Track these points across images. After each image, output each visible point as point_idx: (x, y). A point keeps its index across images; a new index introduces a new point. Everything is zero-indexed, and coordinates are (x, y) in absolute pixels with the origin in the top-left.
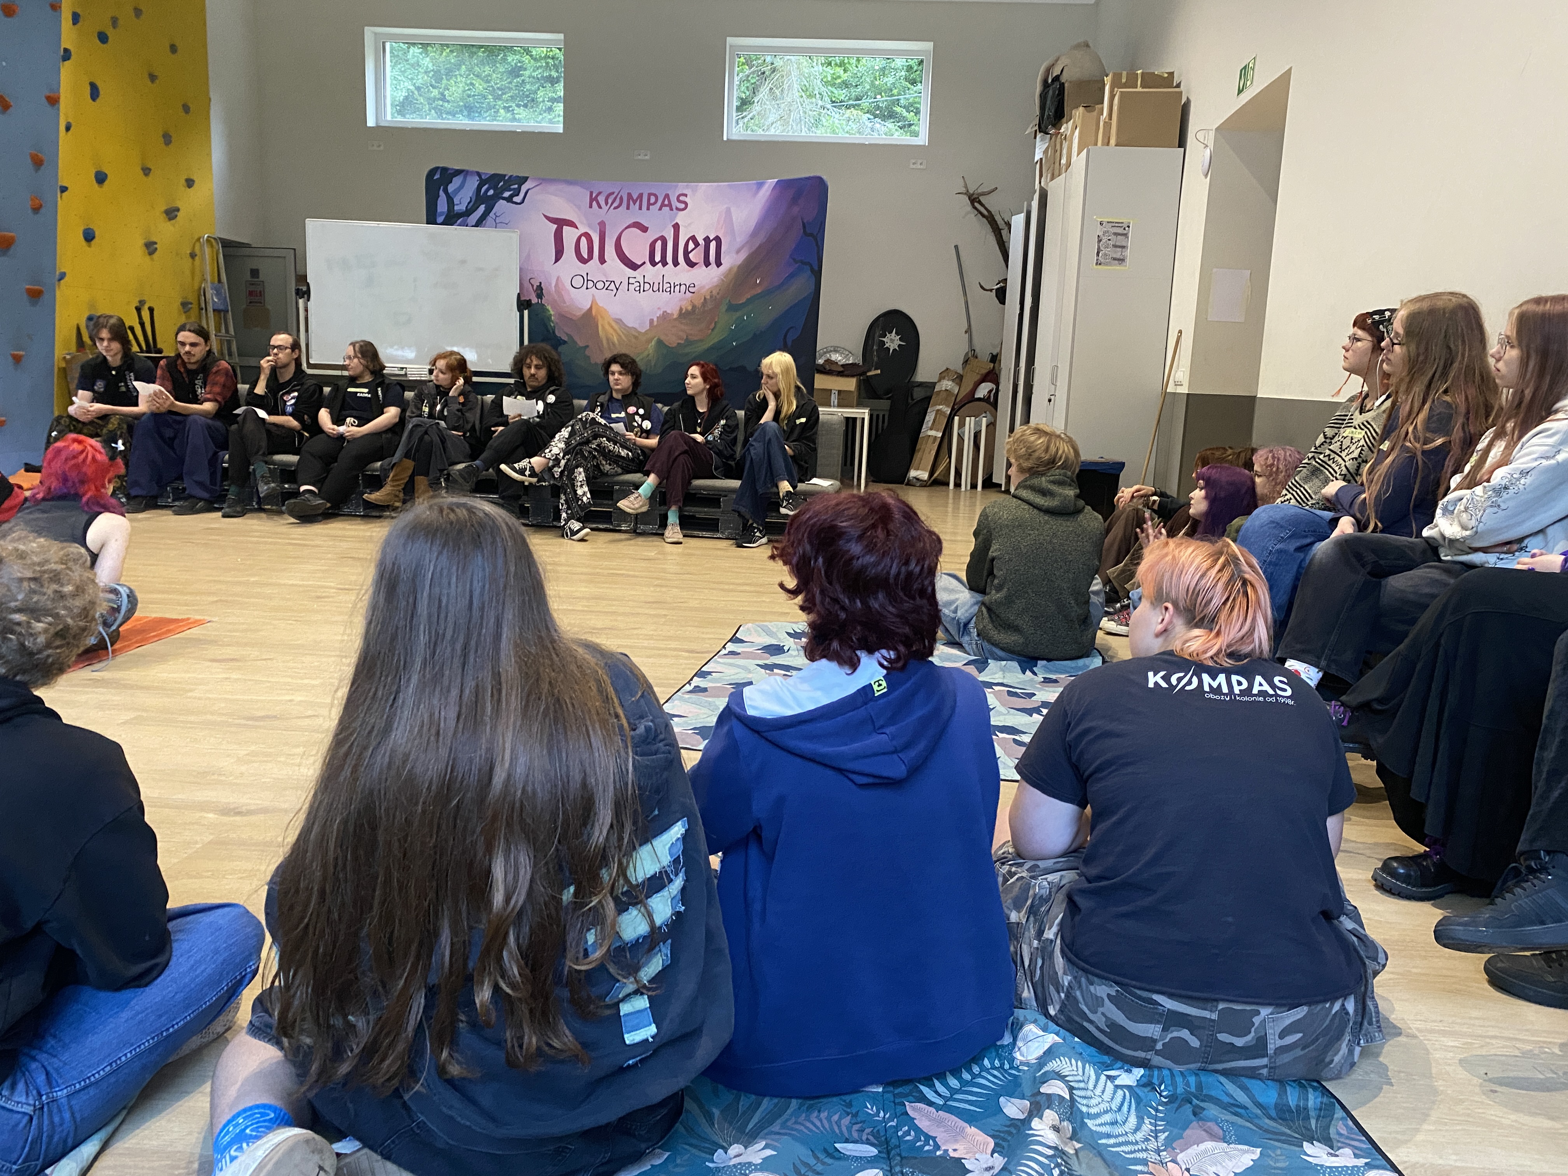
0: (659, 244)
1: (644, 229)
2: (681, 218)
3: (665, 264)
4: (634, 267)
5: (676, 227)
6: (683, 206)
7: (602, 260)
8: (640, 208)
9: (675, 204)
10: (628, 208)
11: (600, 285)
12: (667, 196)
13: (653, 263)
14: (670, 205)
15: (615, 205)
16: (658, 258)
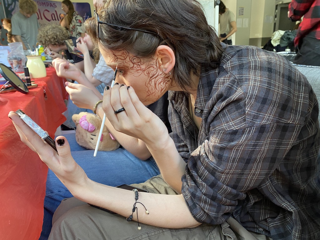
0: (53, 16)
1: (49, 11)
2: (56, 9)
3: (56, 20)
4: (49, 21)
5: (56, 11)
6: (55, 6)
7: (42, 19)
8: (46, 6)
9: (53, 5)
10: (43, 6)
11: (43, 25)
12: (51, 4)
13: (53, 20)
14: (52, 6)
15: (40, 4)
16: (54, 19)
